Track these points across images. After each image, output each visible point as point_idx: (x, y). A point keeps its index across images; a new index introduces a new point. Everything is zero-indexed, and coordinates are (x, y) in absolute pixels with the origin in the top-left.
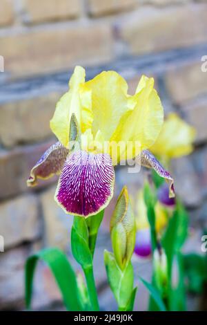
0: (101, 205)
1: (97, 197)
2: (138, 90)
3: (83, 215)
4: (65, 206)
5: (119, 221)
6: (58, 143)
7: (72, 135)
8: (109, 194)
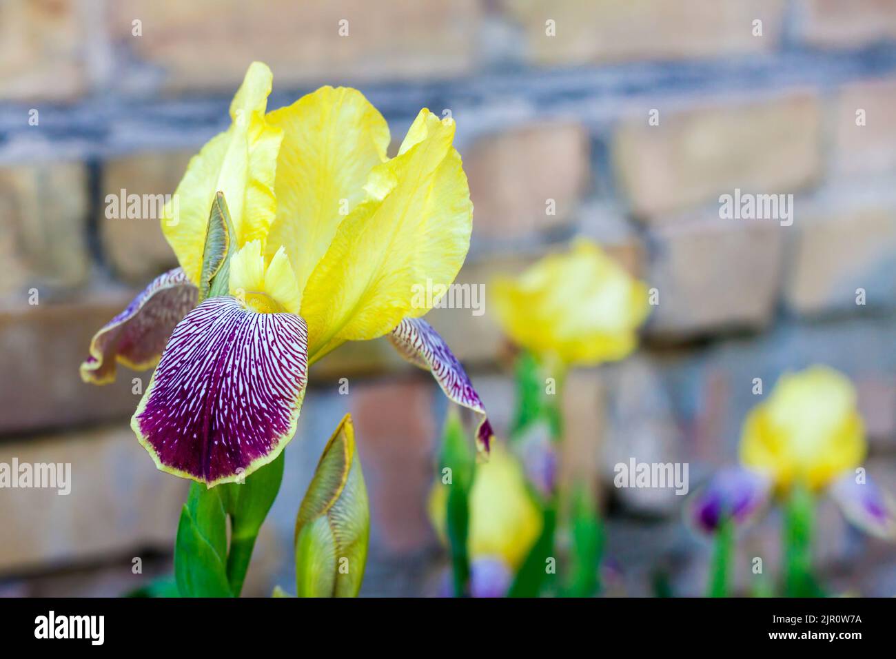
0: (256, 455)
1: (249, 432)
2: (405, 148)
3: (203, 480)
4: (158, 447)
5: (320, 511)
6: (175, 272)
7: (209, 252)
8: (283, 428)
